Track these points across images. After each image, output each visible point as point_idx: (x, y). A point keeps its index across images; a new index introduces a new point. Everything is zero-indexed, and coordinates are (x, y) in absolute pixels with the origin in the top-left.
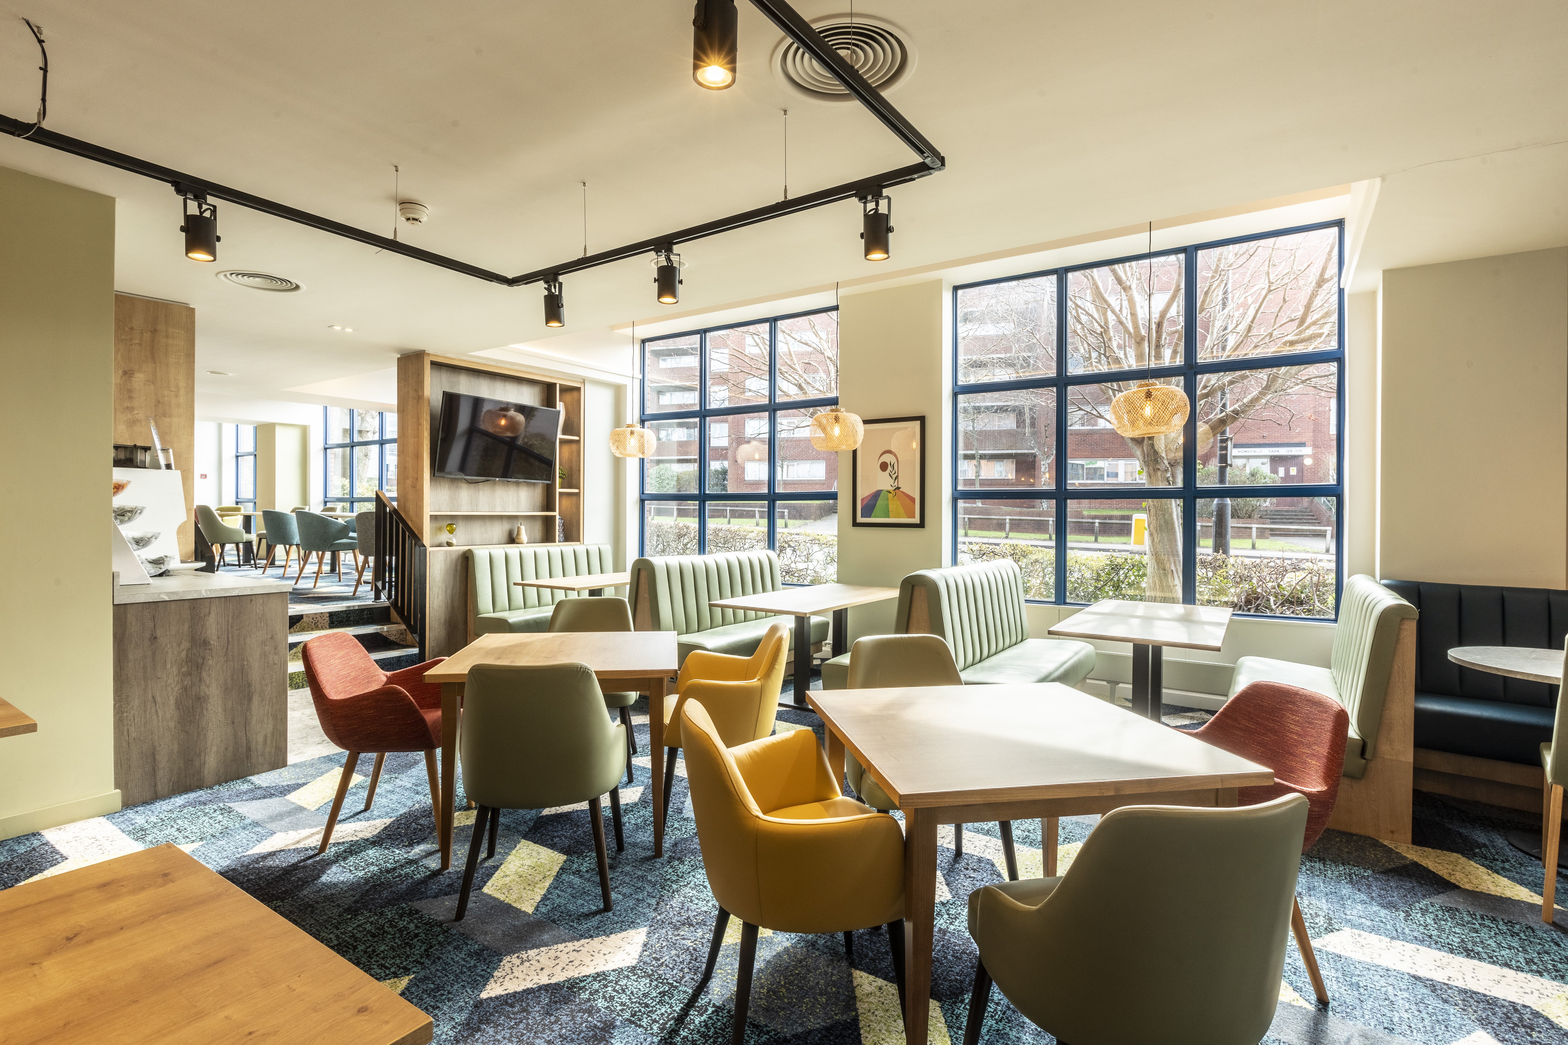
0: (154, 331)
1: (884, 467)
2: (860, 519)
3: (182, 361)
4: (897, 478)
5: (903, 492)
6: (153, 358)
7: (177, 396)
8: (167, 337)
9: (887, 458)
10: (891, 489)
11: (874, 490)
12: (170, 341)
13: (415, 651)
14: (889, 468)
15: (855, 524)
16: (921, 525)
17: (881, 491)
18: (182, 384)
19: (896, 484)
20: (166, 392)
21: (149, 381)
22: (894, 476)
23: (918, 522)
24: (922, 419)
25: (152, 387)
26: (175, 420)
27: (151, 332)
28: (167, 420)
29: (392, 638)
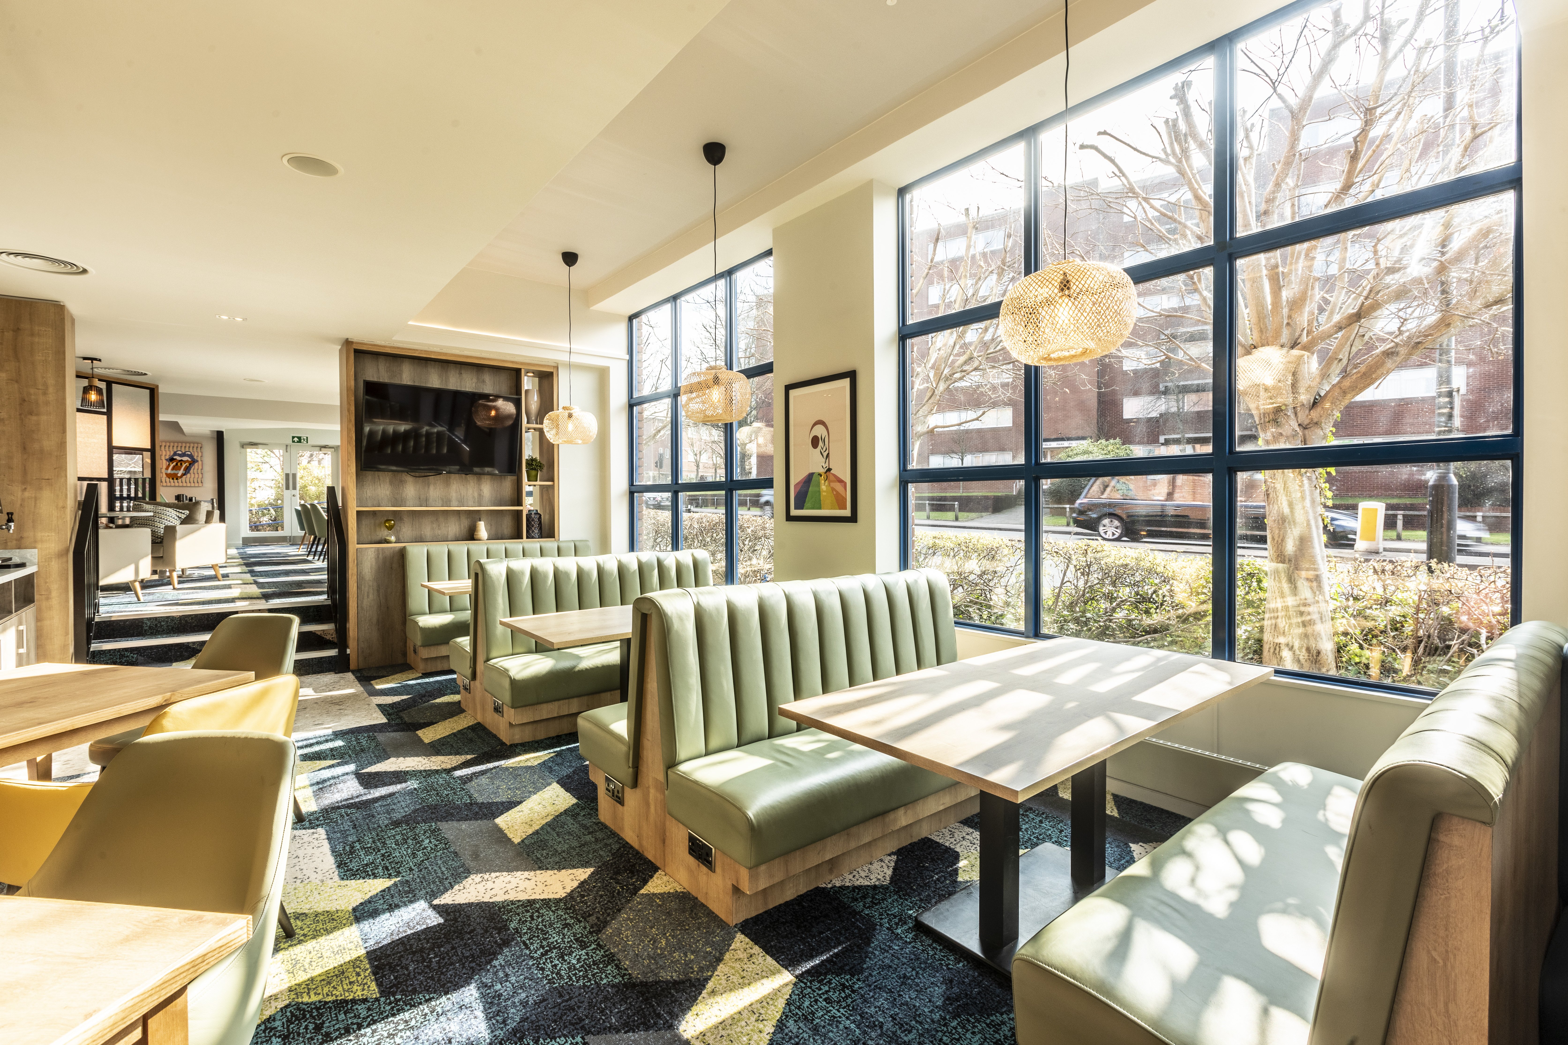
0: (17, 330)
1: (815, 442)
2: (794, 512)
3: (50, 358)
4: (828, 455)
5: (834, 475)
6: (17, 358)
7: (45, 394)
8: (32, 335)
9: (819, 431)
10: (822, 471)
11: (807, 473)
12: (36, 340)
13: (332, 652)
14: (821, 444)
15: (789, 518)
16: (853, 518)
17: (813, 474)
18: (51, 381)
19: (827, 465)
20: (32, 391)
21: (12, 380)
22: (825, 454)
23: (849, 515)
24: (852, 375)
25: (16, 386)
26: (44, 418)
27: (13, 331)
28: (34, 418)
29: (328, 637)
